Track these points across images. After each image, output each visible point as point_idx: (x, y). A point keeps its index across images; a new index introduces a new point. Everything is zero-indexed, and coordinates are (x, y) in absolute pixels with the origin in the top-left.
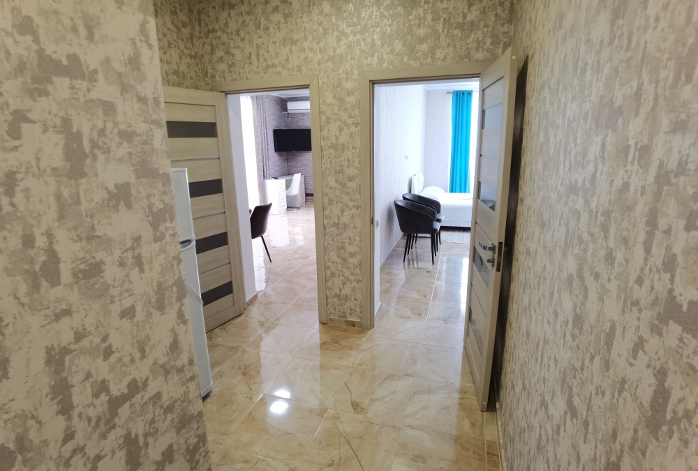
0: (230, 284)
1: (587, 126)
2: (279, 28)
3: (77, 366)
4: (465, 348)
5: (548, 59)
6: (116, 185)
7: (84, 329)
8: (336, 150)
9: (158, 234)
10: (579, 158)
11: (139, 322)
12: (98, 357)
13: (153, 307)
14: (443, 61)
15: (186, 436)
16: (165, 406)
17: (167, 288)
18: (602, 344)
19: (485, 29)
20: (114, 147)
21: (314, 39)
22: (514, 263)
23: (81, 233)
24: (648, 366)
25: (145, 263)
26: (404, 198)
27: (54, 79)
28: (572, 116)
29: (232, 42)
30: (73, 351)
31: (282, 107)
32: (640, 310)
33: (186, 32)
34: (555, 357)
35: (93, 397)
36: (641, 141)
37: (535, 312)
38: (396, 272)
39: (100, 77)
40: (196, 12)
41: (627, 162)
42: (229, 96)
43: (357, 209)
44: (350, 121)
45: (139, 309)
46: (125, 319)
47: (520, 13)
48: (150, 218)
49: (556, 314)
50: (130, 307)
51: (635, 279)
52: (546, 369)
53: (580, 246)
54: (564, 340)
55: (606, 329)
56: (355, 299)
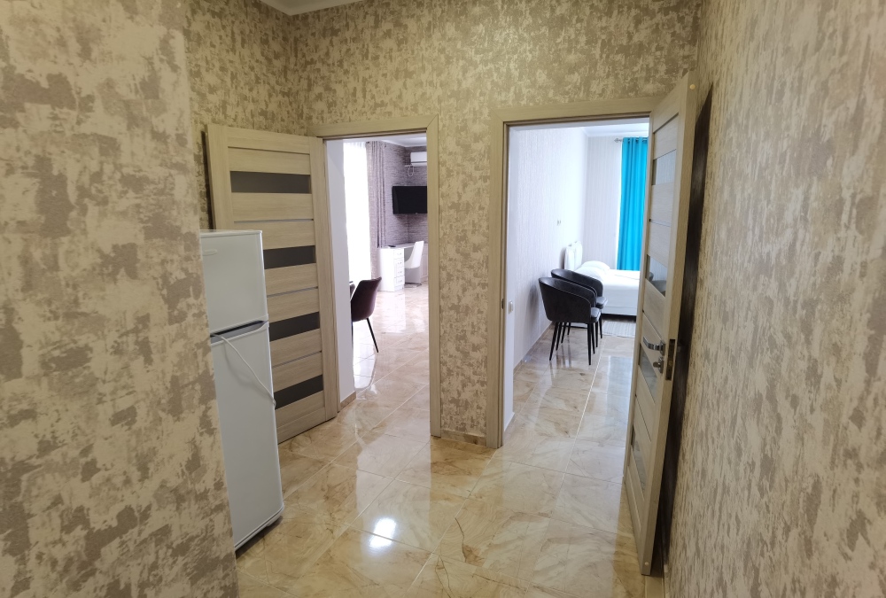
0: (320, 378)
1: (784, 173)
2: (391, 58)
3: (39, 488)
4: (625, 482)
5: (736, 84)
6: (115, 247)
7: (55, 438)
8: (458, 211)
9: (176, 313)
10: (772, 221)
11: (140, 430)
12: (74, 475)
13: (164, 410)
14: (600, 95)
15: (205, 587)
16: (174, 546)
17: (186, 385)
18: (801, 510)
19: (658, 53)
20: (114, 196)
21: (433, 70)
22: (691, 368)
23: (57, 309)
24: (872, 566)
25: (154, 351)
26: (554, 275)
27: (27, 105)
28: (764, 161)
29: (333, 75)
30: (36, 467)
31: (404, 159)
32: (859, 467)
33: (278, 64)
34: (737, 517)
35: (62, 531)
36: (862, 191)
37: (713, 443)
38: (539, 372)
39: (98, 105)
40: (292, 40)
41: (839, 225)
42: (328, 142)
43: (484, 288)
44: (477, 174)
45: (142, 411)
46: (119, 425)
47: (705, 30)
48: (165, 292)
49: (739, 452)
50: (129, 409)
51: (851, 413)
52: (726, 531)
53: (771, 352)
54: (749, 493)
55: (808, 487)
56: (479, 407)
